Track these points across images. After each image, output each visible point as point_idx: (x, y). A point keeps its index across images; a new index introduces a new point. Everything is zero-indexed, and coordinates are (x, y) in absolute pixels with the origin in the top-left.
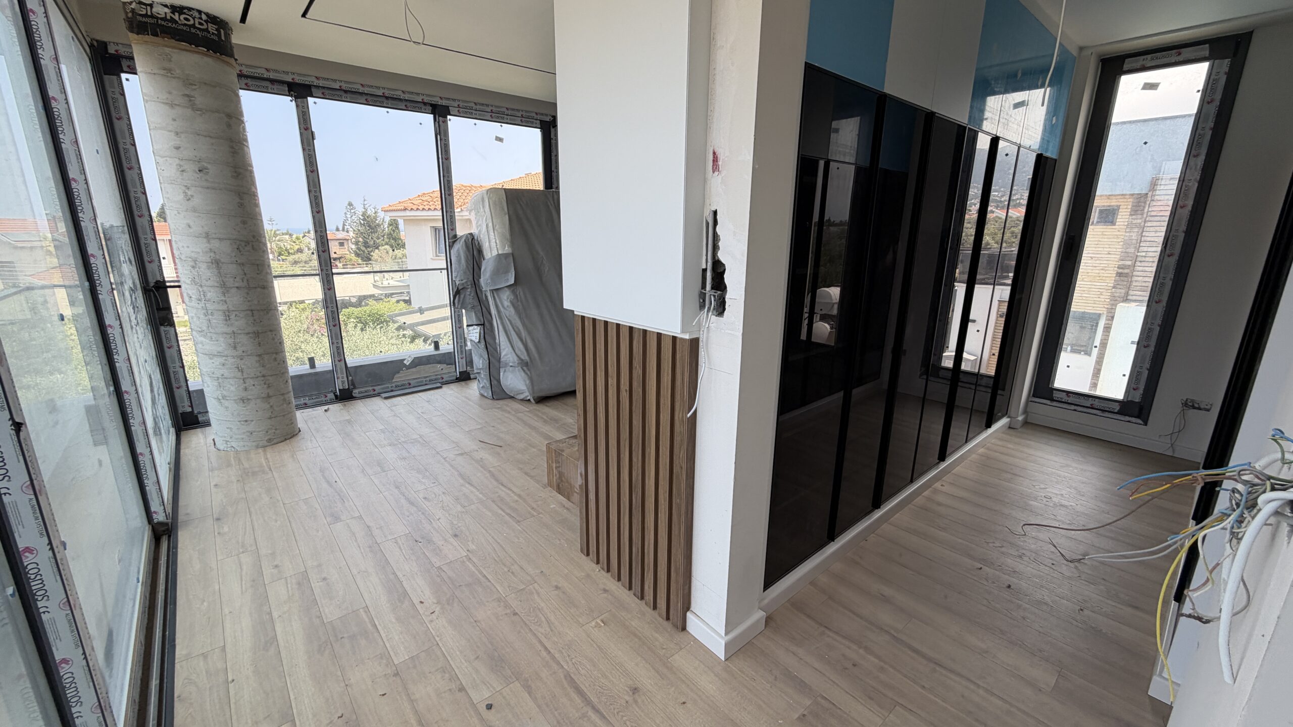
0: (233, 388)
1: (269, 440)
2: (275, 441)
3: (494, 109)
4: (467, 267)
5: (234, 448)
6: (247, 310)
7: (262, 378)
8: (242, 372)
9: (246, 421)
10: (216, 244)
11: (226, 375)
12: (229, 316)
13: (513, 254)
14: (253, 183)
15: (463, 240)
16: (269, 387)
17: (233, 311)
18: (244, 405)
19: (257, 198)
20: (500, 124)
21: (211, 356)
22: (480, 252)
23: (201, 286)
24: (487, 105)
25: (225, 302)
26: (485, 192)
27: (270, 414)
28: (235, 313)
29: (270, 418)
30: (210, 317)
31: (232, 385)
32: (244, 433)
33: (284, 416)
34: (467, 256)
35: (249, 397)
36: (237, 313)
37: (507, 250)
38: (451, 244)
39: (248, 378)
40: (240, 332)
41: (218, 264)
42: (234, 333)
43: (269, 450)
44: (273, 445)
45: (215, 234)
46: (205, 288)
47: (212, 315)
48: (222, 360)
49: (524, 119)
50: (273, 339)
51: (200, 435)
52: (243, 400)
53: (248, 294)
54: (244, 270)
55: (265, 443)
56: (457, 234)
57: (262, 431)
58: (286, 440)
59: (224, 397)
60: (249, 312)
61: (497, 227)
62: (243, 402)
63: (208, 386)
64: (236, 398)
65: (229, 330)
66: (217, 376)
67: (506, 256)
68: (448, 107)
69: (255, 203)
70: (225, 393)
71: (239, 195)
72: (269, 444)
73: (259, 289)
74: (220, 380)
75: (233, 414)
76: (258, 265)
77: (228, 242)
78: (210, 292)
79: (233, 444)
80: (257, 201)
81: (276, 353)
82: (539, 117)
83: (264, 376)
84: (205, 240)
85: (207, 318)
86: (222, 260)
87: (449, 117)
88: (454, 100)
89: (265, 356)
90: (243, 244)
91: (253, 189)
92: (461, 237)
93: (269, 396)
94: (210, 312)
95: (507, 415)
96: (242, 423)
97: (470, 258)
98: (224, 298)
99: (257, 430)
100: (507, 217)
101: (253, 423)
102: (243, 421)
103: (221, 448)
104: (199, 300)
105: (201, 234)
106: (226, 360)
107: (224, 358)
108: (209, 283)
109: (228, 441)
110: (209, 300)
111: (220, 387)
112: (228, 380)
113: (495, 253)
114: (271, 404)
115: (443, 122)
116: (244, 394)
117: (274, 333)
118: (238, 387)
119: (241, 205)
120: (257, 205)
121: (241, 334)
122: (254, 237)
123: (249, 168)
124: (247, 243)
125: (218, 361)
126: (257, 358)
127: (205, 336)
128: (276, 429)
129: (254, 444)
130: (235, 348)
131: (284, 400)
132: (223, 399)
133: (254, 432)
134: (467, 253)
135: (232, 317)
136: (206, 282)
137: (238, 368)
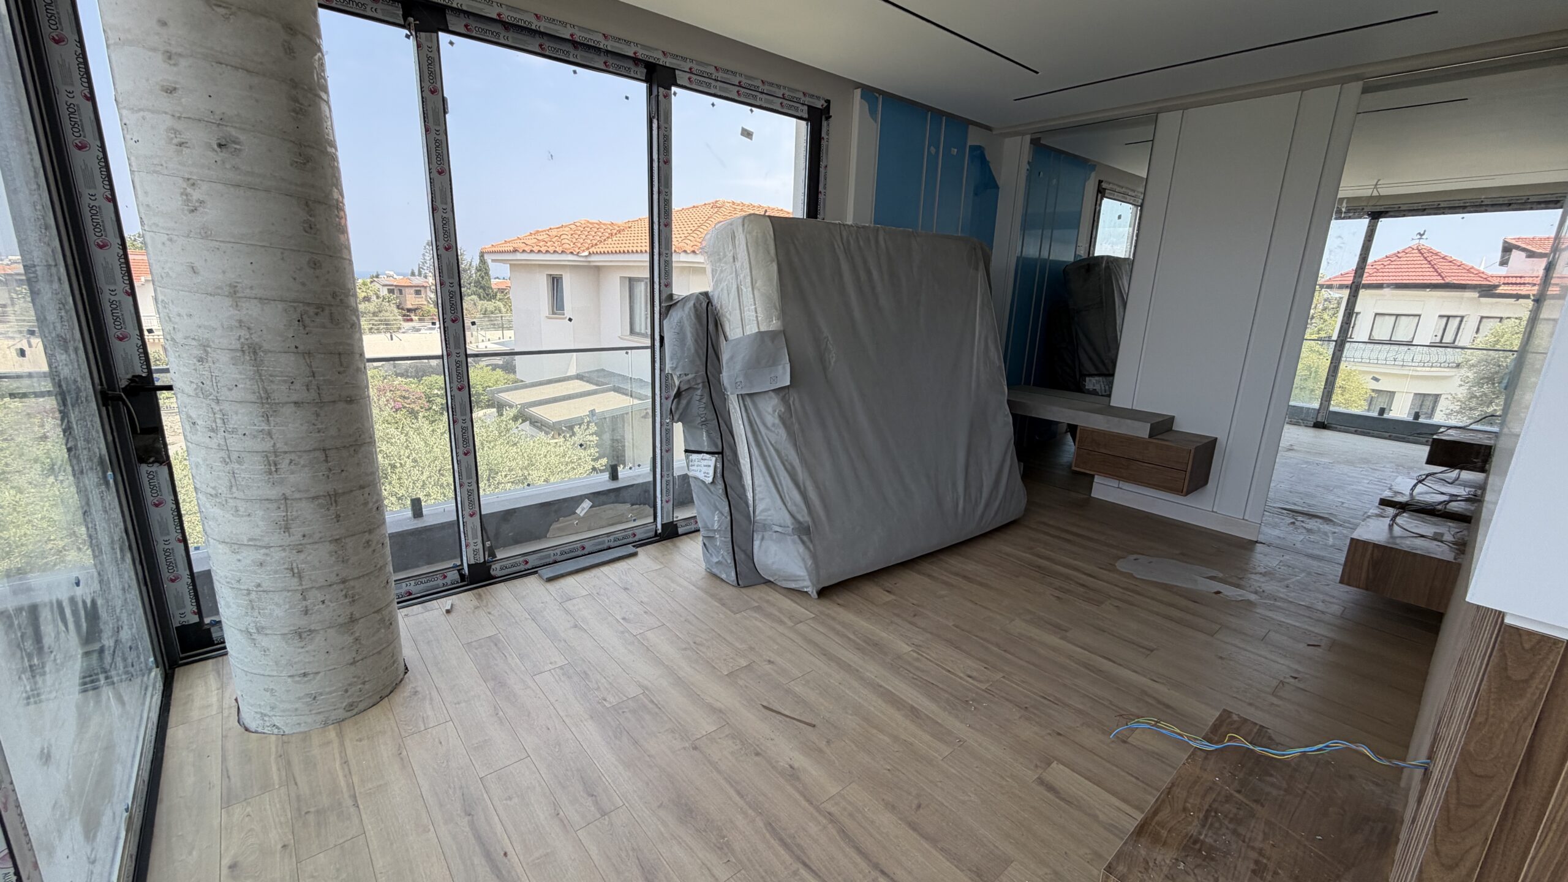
0: (278, 612)
1: (350, 707)
2: (361, 706)
3: (744, 81)
4: (696, 351)
5: (278, 728)
6: (314, 450)
7: (342, 586)
8: (300, 578)
9: (305, 675)
10: (252, 310)
11: (266, 585)
12: (276, 465)
13: (784, 332)
14: (336, 182)
15: (692, 303)
16: (354, 601)
17: (286, 452)
18: (302, 644)
19: (342, 213)
20: (750, 108)
21: (236, 547)
22: (718, 324)
23: (218, 401)
24: (734, 73)
25: (270, 434)
26: (740, 221)
27: (354, 654)
28: (288, 457)
29: (354, 663)
30: (236, 466)
31: (277, 604)
32: (299, 698)
33: (379, 653)
34: (698, 334)
35: (313, 627)
36: (293, 456)
37: (775, 325)
38: (663, 310)
39: (312, 588)
40: (297, 496)
41: (255, 353)
42: (286, 499)
43: (350, 731)
44: (357, 714)
45: (251, 288)
46: (226, 406)
47: (240, 463)
48: (259, 555)
49: (785, 102)
50: (366, 504)
51: (213, 681)
52: (299, 634)
53: (318, 415)
54: (311, 367)
55: (341, 713)
56: (674, 292)
57: (335, 691)
58: (382, 698)
59: (260, 630)
60: (318, 454)
61: (759, 284)
62: (301, 637)
63: (229, 607)
64: (286, 631)
65: (274, 493)
66: (246, 587)
67: (772, 335)
68: (674, 69)
69: (340, 224)
70: (263, 622)
71: (307, 205)
72: (349, 714)
73: (341, 406)
74: (253, 596)
75: (277, 663)
76: (340, 354)
77: (280, 306)
78: (236, 413)
79: (277, 721)
80: (343, 221)
81: (370, 532)
82: (808, 100)
83: (344, 581)
84: (228, 302)
85: (228, 468)
86: (266, 346)
87: (674, 89)
88: (684, 59)
89: (348, 540)
90: (311, 311)
91: (336, 195)
92: (686, 299)
93: (353, 620)
94: (234, 456)
95: (781, 629)
96: (297, 679)
97: (703, 335)
98: (266, 428)
99: (327, 690)
100: (775, 267)
101: (318, 677)
102: (299, 676)
103: (252, 726)
104: (212, 430)
105: (218, 288)
106: (267, 555)
107: (263, 551)
108: (236, 394)
109: (265, 715)
110: (234, 431)
111: (253, 608)
112: (271, 595)
113: (752, 329)
114: (357, 634)
115: (665, 97)
116: (303, 622)
117: (367, 490)
118: (291, 608)
119: (310, 228)
120: (343, 230)
121: (300, 499)
122: (334, 295)
123: (329, 149)
124: (320, 308)
125: (250, 556)
126: (332, 547)
127: (222, 506)
128: (364, 683)
129: (321, 717)
130: (287, 529)
131: (382, 620)
132: (259, 632)
133: (321, 694)
134: (698, 326)
135: (284, 465)
136: (228, 393)
137: (292, 569)
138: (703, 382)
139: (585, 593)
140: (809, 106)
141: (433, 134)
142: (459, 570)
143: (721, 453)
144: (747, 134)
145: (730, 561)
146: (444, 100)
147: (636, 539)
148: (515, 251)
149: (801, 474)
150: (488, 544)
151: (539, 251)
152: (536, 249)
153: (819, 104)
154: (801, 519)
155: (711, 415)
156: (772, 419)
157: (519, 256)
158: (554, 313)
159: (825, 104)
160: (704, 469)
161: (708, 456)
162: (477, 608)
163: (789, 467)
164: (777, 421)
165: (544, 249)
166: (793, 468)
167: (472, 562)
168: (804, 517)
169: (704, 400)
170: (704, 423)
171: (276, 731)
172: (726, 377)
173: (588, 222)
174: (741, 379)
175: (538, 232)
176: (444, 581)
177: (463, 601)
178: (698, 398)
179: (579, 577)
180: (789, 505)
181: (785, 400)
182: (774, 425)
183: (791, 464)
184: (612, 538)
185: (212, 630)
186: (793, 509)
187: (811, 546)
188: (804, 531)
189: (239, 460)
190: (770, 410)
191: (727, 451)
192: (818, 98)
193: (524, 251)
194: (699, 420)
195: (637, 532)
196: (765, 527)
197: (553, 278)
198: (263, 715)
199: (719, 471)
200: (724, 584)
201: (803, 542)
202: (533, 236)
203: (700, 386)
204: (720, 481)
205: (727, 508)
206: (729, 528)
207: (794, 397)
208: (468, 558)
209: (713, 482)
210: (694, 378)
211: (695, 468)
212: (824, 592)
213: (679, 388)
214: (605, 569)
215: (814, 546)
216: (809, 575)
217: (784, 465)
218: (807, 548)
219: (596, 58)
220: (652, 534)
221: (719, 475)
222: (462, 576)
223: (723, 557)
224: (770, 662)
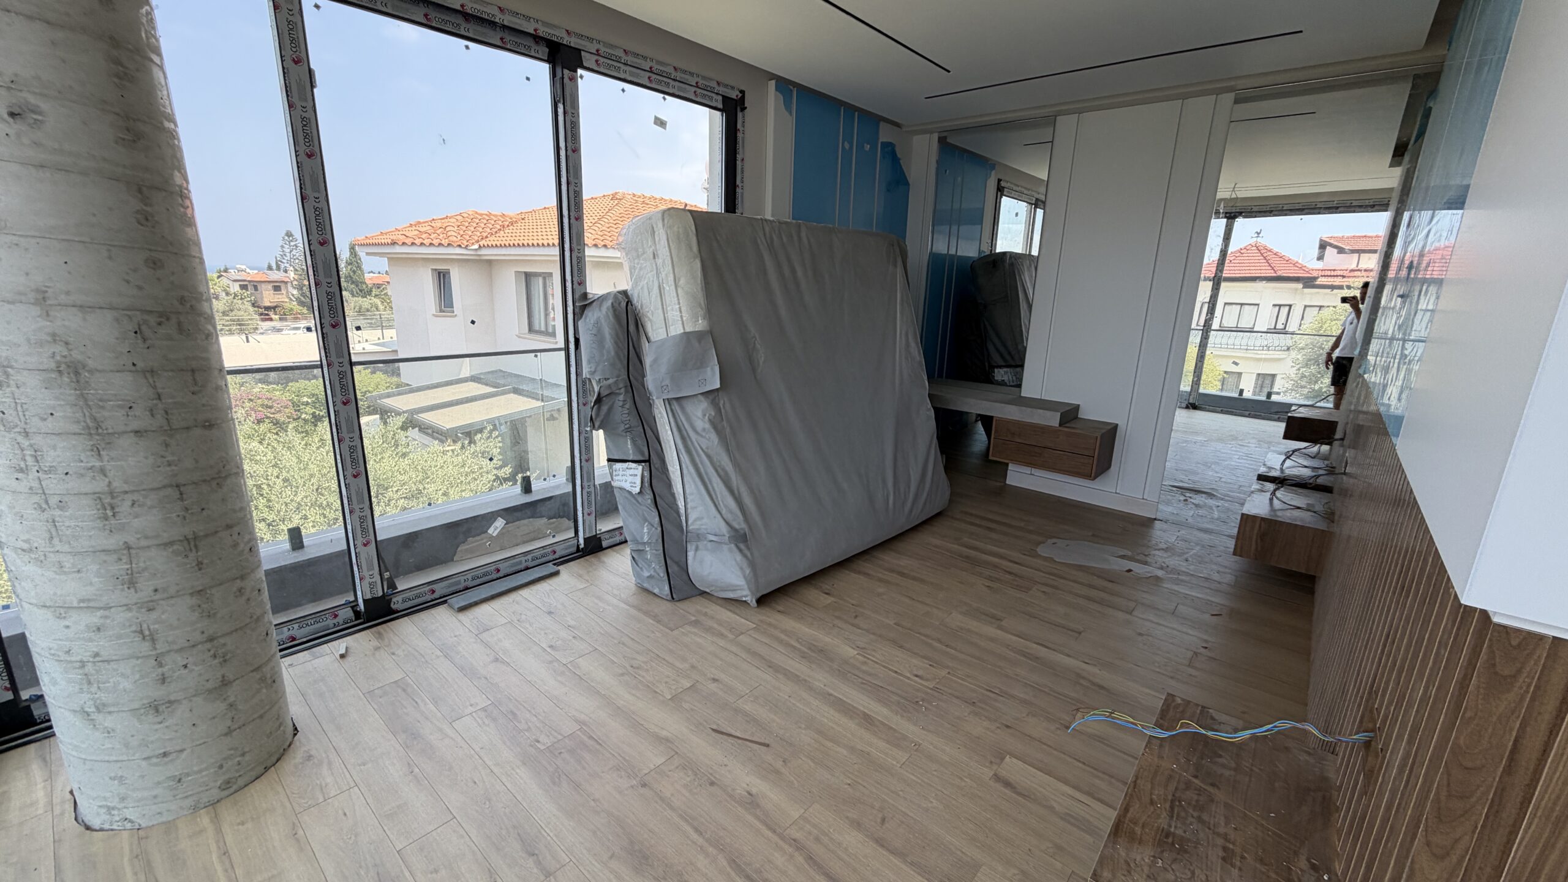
0: (126, 684)
1: (228, 783)
2: (241, 782)
3: (656, 67)
4: (617, 353)
5: (131, 821)
6: (165, 487)
7: (208, 645)
8: (153, 640)
9: (165, 755)
10: (69, 321)
11: (105, 654)
12: (113, 508)
13: (711, 332)
14: (176, 162)
15: (608, 303)
16: (225, 661)
17: (126, 492)
18: (160, 719)
19: (187, 203)
20: (662, 95)
21: (62, 611)
22: (639, 324)
23: (26, 434)
24: (645, 58)
25: (103, 471)
26: (660, 215)
27: (229, 723)
28: (129, 498)
29: (229, 732)
30: (58, 512)
31: (122, 675)
32: (159, 783)
33: (261, 717)
34: (617, 335)
35: (172, 698)
36: (135, 497)
37: (701, 325)
38: (577, 310)
39: (169, 652)
40: (144, 543)
41: (77, 373)
42: (129, 548)
43: (228, 814)
44: (236, 792)
45: (68, 293)
46: (38, 440)
47: (61, 509)
48: (95, 619)
49: (699, 91)
50: (235, 545)
51: (37, 771)
52: (155, 708)
53: (167, 445)
54: (155, 387)
55: (215, 793)
56: (588, 291)
57: (206, 769)
58: (267, 769)
59: (100, 708)
60: (169, 491)
61: (682, 282)
62: (157, 711)
63: (54, 683)
64: (136, 705)
65: (113, 542)
66: (79, 658)
67: (699, 336)
68: (579, 51)
69: (185, 214)
70: (103, 697)
71: (140, 191)
72: (226, 793)
73: (198, 432)
74: (89, 668)
75: (127, 745)
76: (193, 371)
77: (109, 315)
78: (54, 448)
79: (129, 813)
80: (189, 211)
81: (242, 578)
82: (722, 90)
83: (211, 639)
84: (36, 311)
85: (46, 515)
86: (91, 363)
87: (580, 71)
88: (591, 40)
89: (214, 591)
90: (152, 320)
91: (178, 179)
92: (602, 298)
93: (225, 683)
94: (53, 501)
95: (722, 643)
96: (155, 760)
97: (623, 337)
98: (98, 464)
99: (195, 769)
100: (698, 264)
101: (184, 755)
102: (157, 757)
103: (96, 823)
104: (21, 470)
105: (20, 293)
106: (106, 617)
107: (99, 613)
108: (50, 425)
109: (113, 808)
110: (51, 470)
111: (89, 683)
112: (113, 665)
113: (677, 330)
114: (232, 699)
115: (571, 79)
116: (159, 693)
117: (236, 529)
118: (142, 677)
119: (145, 219)
120: (190, 222)
121: (148, 547)
122: (182, 300)
123: (167, 124)
124: (164, 317)
125: (82, 621)
126: (194, 601)
127: (40, 562)
128: (243, 755)
129: (189, 802)
130: (132, 583)
131: (263, 680)
132: (99, 710)
133: (188, 775)
134: (617, 327)
135: (124, 507)
136: (41, 424)
137: (141, 632)
138: (626, 387)
139: (505, 621)
140: (723, 96)
141: (298, 111)
142: (352, 607)
143: (648, 461)
144: (660, 123)
145: (663, 574)
146: (311, 72)
147: (557, 556)
148: (394, 243)
149: (735, 479)
150: (387, 575)
151: (422, 244)
152: (418, 241)
153: (734, 94)
154: (737, 527)
155: (635, 421)
156: (702, 424)
157: (398, 249)
158: (441, 311)
159: (740, 95)
160: (630, 479)
161: (633, 465)
162: (377, 649)
163: (722, 473)
164: (707, 426)
165: (427, 242)
166: (726, 473)
167: (368, 596)
168: (740, 524)
169: (627, 406)
170: (628, 430)
171: (129, 826)
172: (650, 381)
173: (476, 213)
174: (667, 382)
175: (419, 223)
176: (335, 621)
177: (361, 642)
178: (621, 403)
179: (497, 604)
180: (724, 512)
181: (715, 404)
182: (704, 430)
183: (724, 470)
184: (529, 557)
185: (33, 706)
186: (729, 517)
187: (749, 555)
188: (740, 539)
189: (61, 505)
190: (700, 414)
191: (654, 457)
192: (733, 88)
193: (404, 244)
194: (622, 427)
195: (556, 548)
196: (699, 537)
197: (439, 273)
198: (110, 809)
199: (647, 479)
200: (658, 600)
201: (740, 550)
202: (414, 228)
203: (623, 390)
204: (648, 491)
205: (657, 519)
206: (660, 540)
207: (723, 401)
208: (362, 594)
209: (641, 492)
210: (616, 382)
211: (619, 478)
212: (763, 601)
213: (599, 394)
214: (525, 592)
215: (752, 554)
216: (748, 583)
217: (717, 471)
218: (745, 556)
219: (490, 32)
220: (574, 549)
221: (647, 484)
222: (357, 614)
223: (655, 571)
224: (715, 680)
